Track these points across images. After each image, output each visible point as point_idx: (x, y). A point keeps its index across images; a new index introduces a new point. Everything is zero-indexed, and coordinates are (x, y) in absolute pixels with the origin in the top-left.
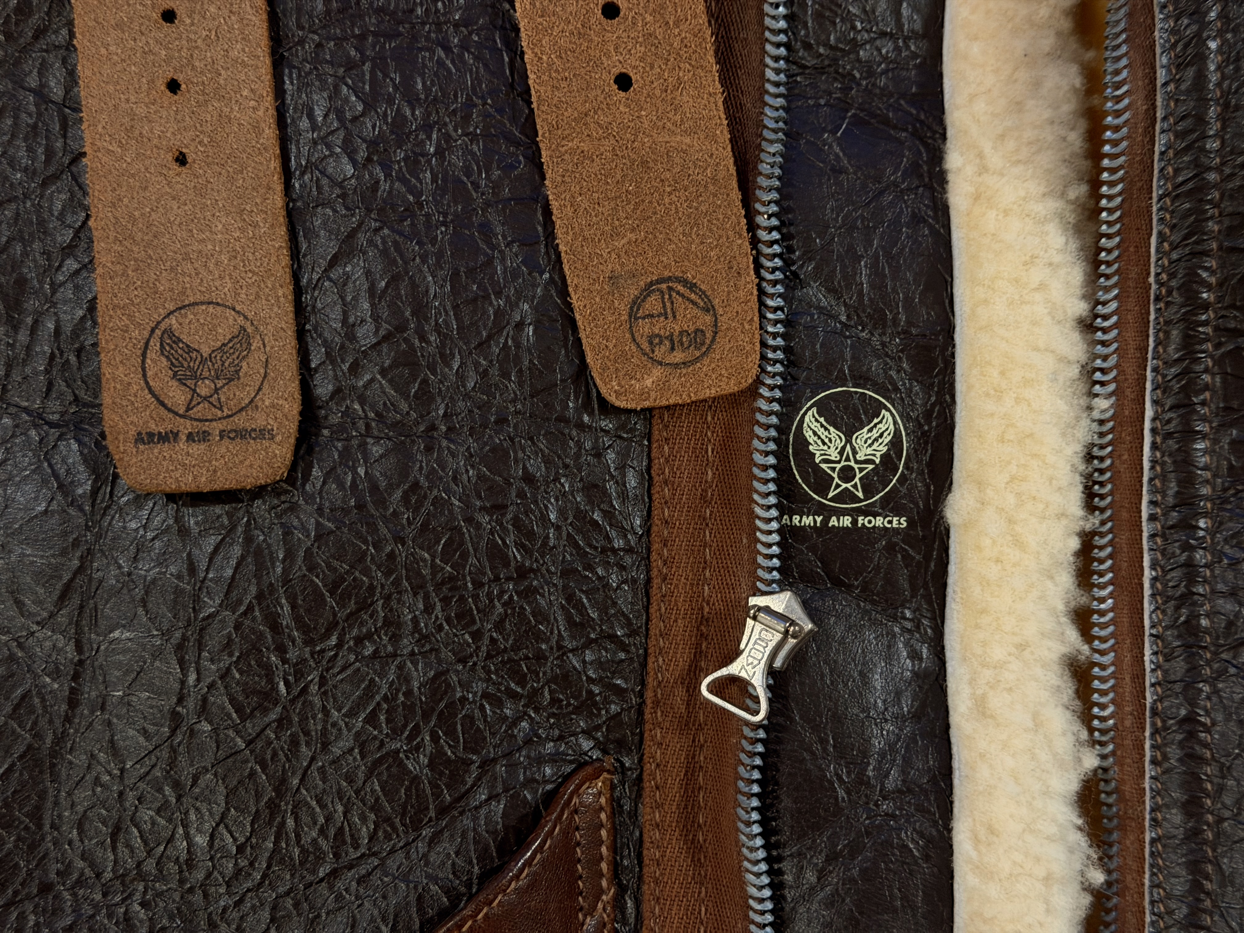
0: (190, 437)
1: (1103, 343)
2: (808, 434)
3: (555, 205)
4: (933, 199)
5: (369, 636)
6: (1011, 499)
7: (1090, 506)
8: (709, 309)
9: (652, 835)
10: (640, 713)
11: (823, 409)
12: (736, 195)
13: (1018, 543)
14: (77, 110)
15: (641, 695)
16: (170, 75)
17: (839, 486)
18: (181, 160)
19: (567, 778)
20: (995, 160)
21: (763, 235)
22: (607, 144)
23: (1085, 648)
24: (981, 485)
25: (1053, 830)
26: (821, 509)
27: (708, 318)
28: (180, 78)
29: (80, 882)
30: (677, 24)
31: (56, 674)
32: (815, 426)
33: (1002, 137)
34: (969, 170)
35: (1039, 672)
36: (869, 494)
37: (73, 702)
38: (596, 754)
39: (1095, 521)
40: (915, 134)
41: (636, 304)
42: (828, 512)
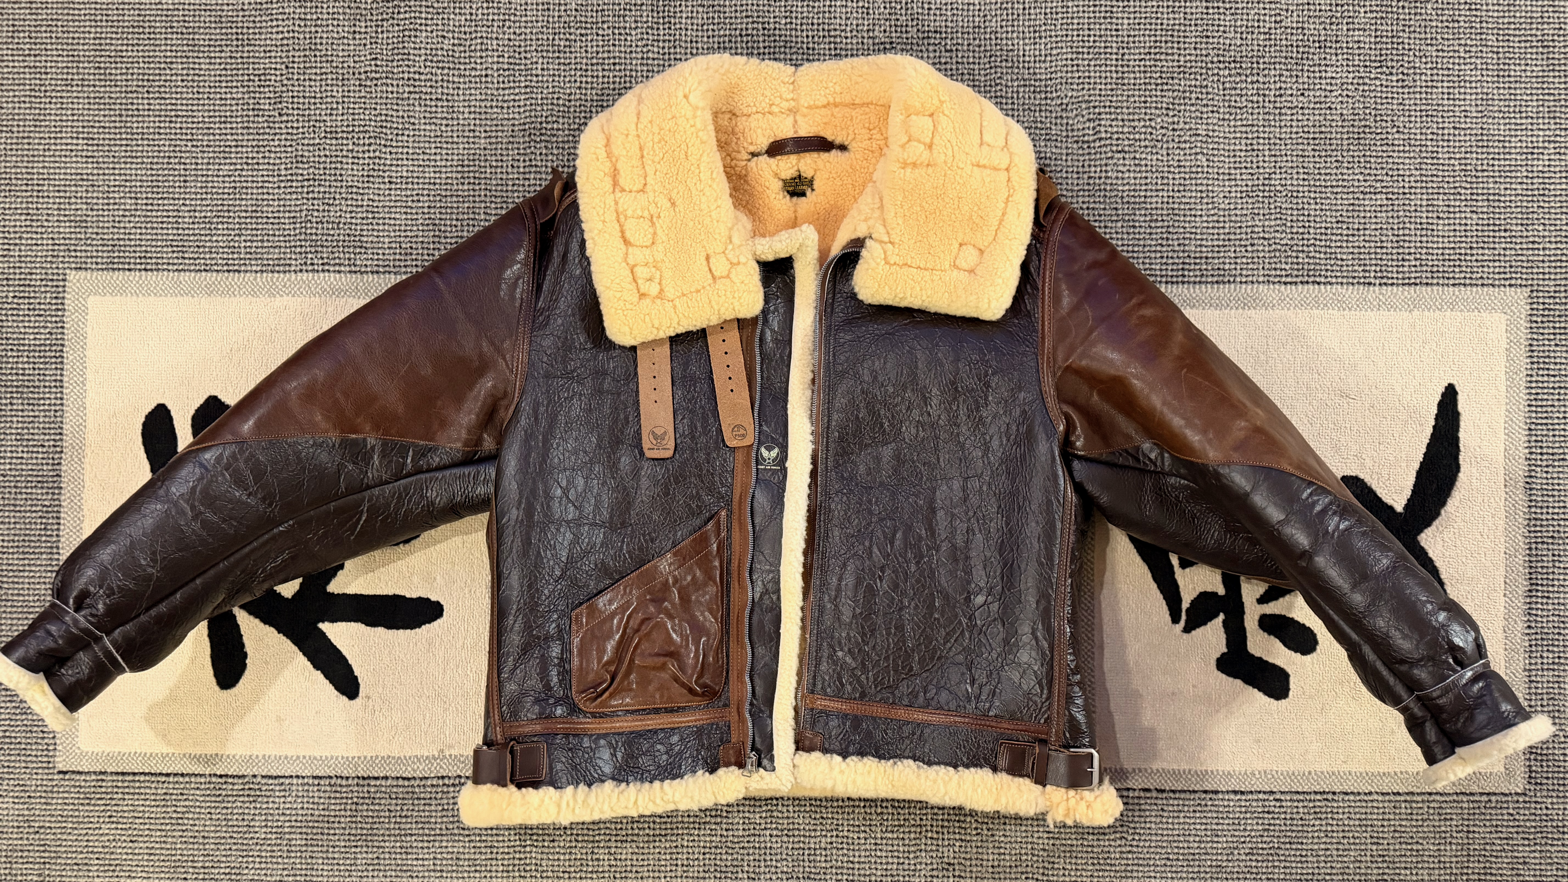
2: (762, 452)
8: (746, 430)
11: (765, 448)
12: (751, 411)
17: (767, 461)
21: (755, 417)
27: (745, 432)
32: (764, 450)
36: (773, 462)
41: (733, 429)
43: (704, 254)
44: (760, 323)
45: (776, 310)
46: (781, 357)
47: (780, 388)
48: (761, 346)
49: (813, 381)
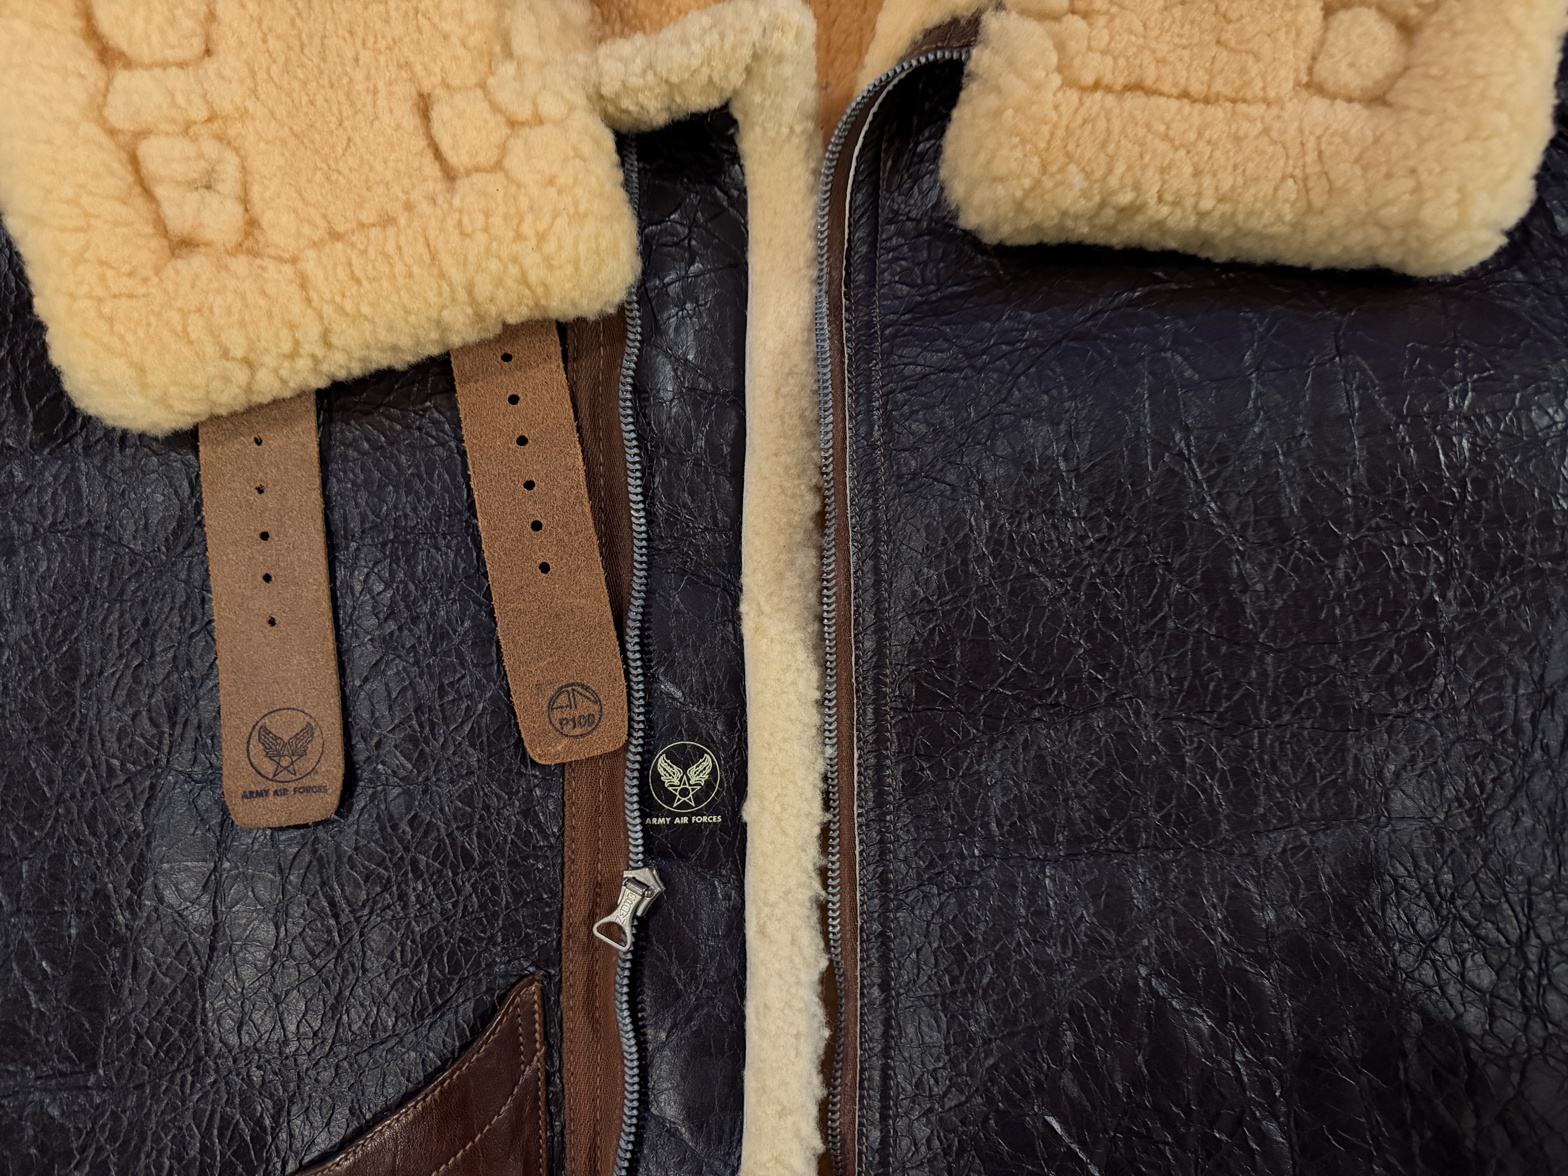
0: (276, 793)
1: (830, 716)
2: (661, 770)
3: (502, 642)
4: (734, 628)
5: (388, 907)
6: (778, 808)
7: (827, 807)
8: (597, 701)
9: (568, 1014)
10: (559, 942)
11: (669, 755)
12: (613, 633)
13: (784, 832)
14: (209, 592)
15: (560, 932)
16: (265, 572)
17: (679, 800)
18: (272, 622)
19: (513, 985)
20: (767, 608)
21: (630, 655)
22: (535, 605)
23: (823, 893)
24: (762, 798)
25: (802, 1005)
26: (670, 814)
27: (597, 707)
28: (272, 573)
29: (219, 1056)
30: (577, 533)
31: (202, 933)
32: (664, 765)
33: (771, 594)
34: (752, 614)
35: (796, 907)
36: (697, 803)
37: (212, 948)
38: (531, 969)
39: (829, 816)
40: (724, 589)
41: (553, 700)
42: (674, 815)
43: (405, 90)
44: (634, 335)
45: (689, 293)
46: (713, 448)
47: (712, 549)
48: (640, 414)
49: (821, 519)
